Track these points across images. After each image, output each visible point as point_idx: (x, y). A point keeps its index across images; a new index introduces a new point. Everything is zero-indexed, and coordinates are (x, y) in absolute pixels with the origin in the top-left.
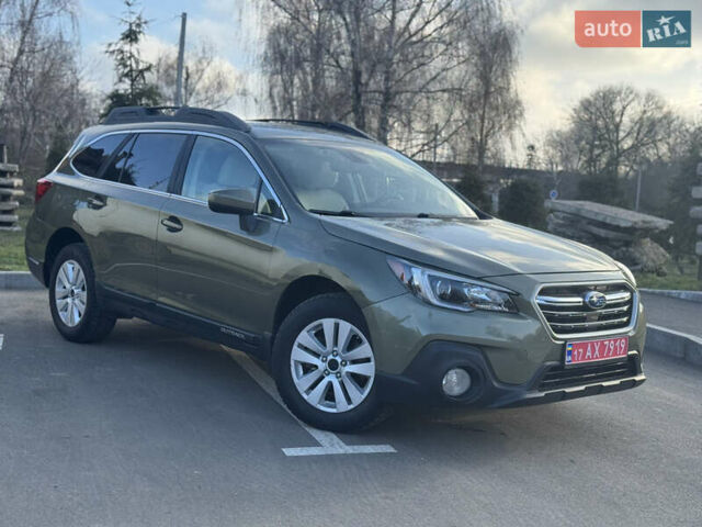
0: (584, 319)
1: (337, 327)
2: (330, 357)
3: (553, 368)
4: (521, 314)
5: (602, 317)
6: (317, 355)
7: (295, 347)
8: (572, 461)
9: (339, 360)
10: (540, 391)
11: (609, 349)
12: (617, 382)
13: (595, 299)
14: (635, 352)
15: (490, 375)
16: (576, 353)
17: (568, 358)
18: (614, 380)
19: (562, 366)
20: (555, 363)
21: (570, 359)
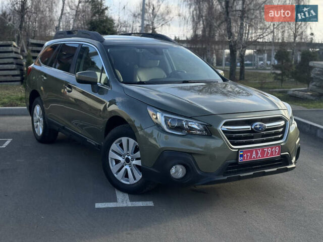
0: (252, 137)
1: (128, 141)
2: (126, 156)
3: (231, 164)
4: (213, 136)
5: (263, 136)
6: (120, 155)
7: (110, 151)
8: (245, 212)
9: (130, 158)
10: (224, 176)
11: (268, 153)
12: (275, 169)
13: (258, 126)
14: (287, 153)
15: (196, 167)
16: (245, 155)
17: (240, 159)
18: (273, 168)
19: (237, 163)
20: (233, 161)
21: (242, 159)
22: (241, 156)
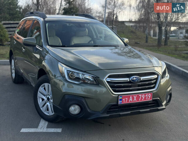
0: (130, 87)
1: (48, 85)
2: (48, 96)
3: (113, 106)
4: (100, 85)
5: (139, 86)
6: (44, 96)
7: (38, 92)
9: (50, 97)
10: (107, 114)
11: (142, 98)
14: (159, 98)
16: (124, 99)
17: (119, 102)
18: (147, 109)
19: (117, 105)
20: (115, 103)
21: (121, 102)
22: (121, 100)
